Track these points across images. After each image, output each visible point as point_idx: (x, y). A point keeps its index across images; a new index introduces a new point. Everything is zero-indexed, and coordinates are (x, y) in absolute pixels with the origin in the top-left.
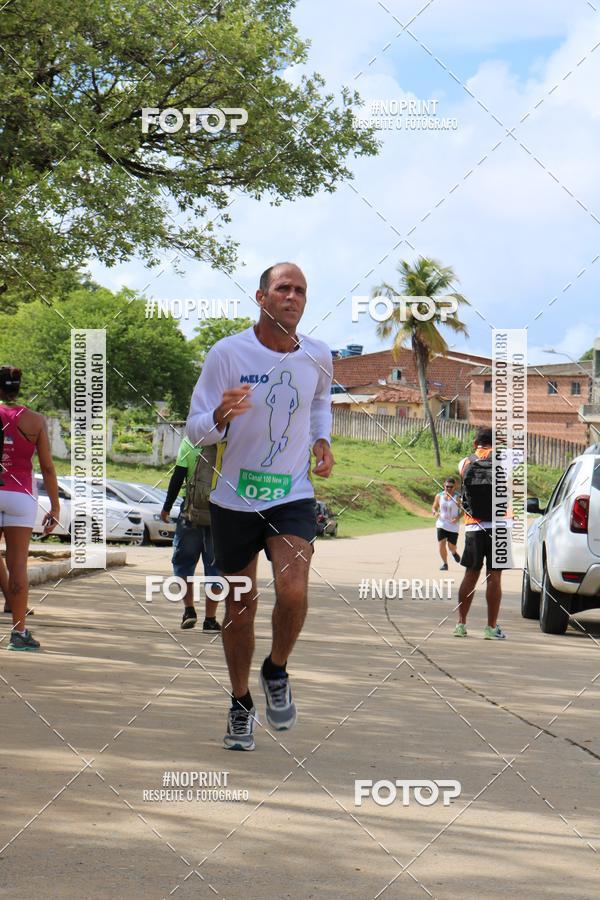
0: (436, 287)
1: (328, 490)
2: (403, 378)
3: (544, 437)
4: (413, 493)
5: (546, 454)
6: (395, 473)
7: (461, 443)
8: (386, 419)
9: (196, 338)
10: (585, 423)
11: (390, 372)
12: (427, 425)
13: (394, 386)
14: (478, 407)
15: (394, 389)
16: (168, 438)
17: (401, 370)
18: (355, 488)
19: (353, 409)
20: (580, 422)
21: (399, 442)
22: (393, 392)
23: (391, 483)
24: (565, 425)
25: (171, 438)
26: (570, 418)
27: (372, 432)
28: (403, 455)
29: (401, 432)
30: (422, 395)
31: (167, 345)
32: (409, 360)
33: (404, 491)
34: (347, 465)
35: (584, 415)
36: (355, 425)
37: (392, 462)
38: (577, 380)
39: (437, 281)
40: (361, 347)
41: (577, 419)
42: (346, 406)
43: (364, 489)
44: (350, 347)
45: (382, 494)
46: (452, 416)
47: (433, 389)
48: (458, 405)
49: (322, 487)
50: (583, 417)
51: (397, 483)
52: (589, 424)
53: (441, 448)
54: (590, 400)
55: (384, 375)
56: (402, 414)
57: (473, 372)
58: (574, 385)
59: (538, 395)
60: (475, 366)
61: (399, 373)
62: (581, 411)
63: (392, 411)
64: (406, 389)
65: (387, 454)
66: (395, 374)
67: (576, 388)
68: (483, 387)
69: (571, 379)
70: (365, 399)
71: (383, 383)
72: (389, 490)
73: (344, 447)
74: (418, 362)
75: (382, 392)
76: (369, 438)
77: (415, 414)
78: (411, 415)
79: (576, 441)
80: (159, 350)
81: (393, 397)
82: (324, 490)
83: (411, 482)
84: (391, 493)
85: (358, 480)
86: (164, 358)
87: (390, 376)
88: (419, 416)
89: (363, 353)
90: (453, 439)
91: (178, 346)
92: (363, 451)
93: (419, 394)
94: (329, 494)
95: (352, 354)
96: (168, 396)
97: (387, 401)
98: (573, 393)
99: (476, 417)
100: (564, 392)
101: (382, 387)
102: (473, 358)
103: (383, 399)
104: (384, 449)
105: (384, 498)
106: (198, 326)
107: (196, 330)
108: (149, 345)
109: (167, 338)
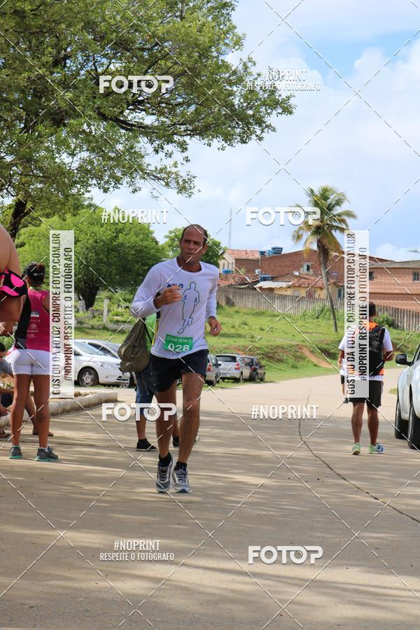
0: (333, 206)
1: (258, 349)
2: (311, 270)
3: (410, 311)
4: (318, 351)
5: (411, 323)
6: (306, 337)
8: (299, 299)
9: (166, 243)
11: (301, 266)
12: (328, 304)
13: (305, 276)
15: (304, 278)
17: (309, 264)
18: (277, 347)
19: (275, 292)
21: (310, 313)
22: (303, 280)
23: (303, 344)
27: (289, 308)
28: (311, 325)
29: (311, 308)
30: (324, 282)
31: (146, 247)
32: (315, 257)
33: (312, 349)
34: (272, 331)
36: (277, 304)
37: (303, 329)
39: (334, 202)
40: (282, 249)
42: (271, 290)
43: (283, 348)
44: (274, 249)
45: (296, 351)
47: (332, 277)
49: (254, 346)
51: (307, 344)
53: (338, 319)
55: (298, 268)
56: (310, 295)
59: (406, 282)
61: (308, 266)
63: (303, 293)
64: (313, 278)
65: (300, 323)
66: (306, 267)
70: (284, 285)
71: (297, 274)
72: (301, 348)
73: (269, 318)
74: (322, 259)
75: (296, 280)
76: (287, 312)
77: (319, 296)
78: (317, 296)
80: (141, 251)
81: (304, 283)
82: (256, 349)
83: (317, 343)
84: (303, 351)
85: (279, 342)
86: (144, 257)
87: (302, 269)
88: (322, 297)
89: (283, 253)
91: (153, 248)
92: (283, 321)
93: (322, 280)
94: (259, 352)
95: (275, 253)
97: (300, 286)
101: (296, 277)
103: (297, 285)
104: (298, 320)
105: (298, 354)
106: (168, 234)
107: (166, 237)
108: (133, 247)
109: (146, 242)
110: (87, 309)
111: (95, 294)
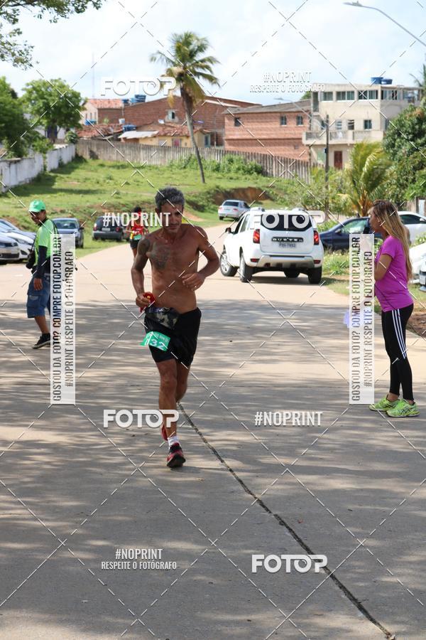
0: (196, 52)
2: (176, 118)
3: (278, 157)
7: (219, 164)
8: (165, 149)
9: (25, 96)
10: (308, 145)
11: (166, 114)
12: (194, 153)
13: (170, 124)
14: (231, 137)
15: (170, 126)
16: (6, 173)
17: (174, 112)
18: (144, 202)
19: (141, 142)
20: (303, 145)
21: (176, 162)
22: (169, 129)
24: (293, 148)
25: (8, 173)
26: (296, 142)
27: (156, 160)
28: (178, 176)
29: (176, 157)
30: (190, 130)
32: (179, 104)
34: (138, 185)
35: (307, 139)
36: (142, 154)
37: (169, 181)
38: (300, 115)
39: (196, 48)
40: (145, 96)
41: (301, 143)
42: (136, 140)
44: (137, 96)
46: (212, 144)
47: (199, 124)
48: (217, 135)
49: (120, 203)
50: (305, 142)
52: (310, 146)
53: (205, 169)
54: (310, 128)
55: (162, 117)
56: (176, 144)
57: (225, 112)
58: (298, 118)
59: (273, 126)
60: (227, 107)
61: (173, 114)
62: (304, 137)
63: (168, 142)
64: (178, 126)
65: (166, 175)
66: (170, 115)
67: (300, 120)
68: (234, 122)
69: (296, 114)
70: (149, 134)
71: (162, 122)
73: (135, 171)
74: (185, 106)
75: (161, 128)
76: (153, 163)
77: (186, 144)
78: (183, 145)
79: (301, 159)
81: (169, 132)
85: (145, 197)
87: (167, 117)
88: (188, 146)
89: (147, 101)
90: (214, 162)
91: (10, 103)
92: (150, 173)
93: (187, 129)
94: (125, 209)
95: (139, 101)
96: (5, 140)
97: (165, 135)
98: (298, 123)
99: (230, 144)
100: (292, 124)
101: (161, 125)
102: (225, 101)
103: (162, 134)
104: (164, 171)
106: (24, 87)
107: (23, 90)
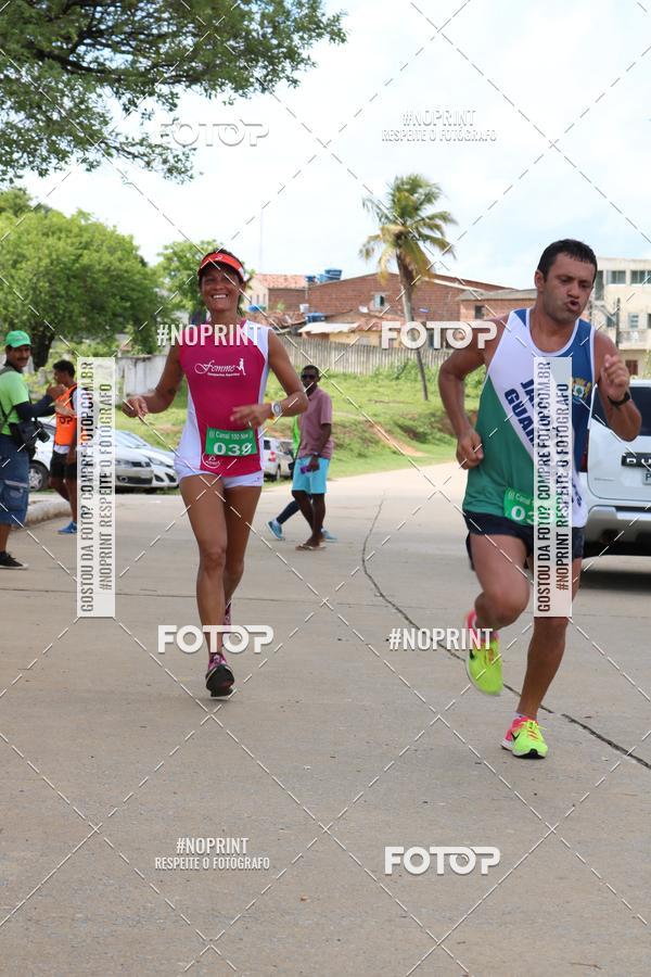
0: (421, 204)
2: (387, 307)
4: (399, 430)
6: (379, 408)
8: (368, 350)
9: (159, 264)
11: (372, 298)
12: (413, 358)
13: (377, 314)
15: (376, 317)
16: (130, 374)
17: (384, 295)
19: (331, 339)
21: (385, 370)
22: (374, 321)
23: (375, 419)
25: (133, 375)
27: (354, 365)
28: (387, 390)
29: (385, 362)
31: (126, 271)
32: (393, 284)
33: (388, 427)
36: (334, 356)
37: (375, 397)
39: (423, 197)
40: (340, 272)
42: (325, 336)
43: (344, 427)
44: (328, 272)
45: (364, 431)
47: (420, 316)
51: (381, 419)
53: (429, 380)
55: (367, 300)
60: (464, 290)
61: (382, 299)
63: (374, 340)
64: (389, 317)
65: (370, 387)
66: (378, 300)
68: (473, 313)
70: (345, 327)
71: (365, 310)
72: (372, 426)
74: (403, 288)
75: (363, 319)
76: (350, 370)
80: (119, 277)
81: (376, 325)
83: (396, 418)
84: (374, 430)
85: (339, 418)
86: (123, 286)
87: (372, 302)
89: (343, 278)
91: (139, 272)
93: (404, 321)
95: (331, 278)
96: (130, 328)
97: (369, 330)
101: (363, 315)
103: (365, 327)
104: (366, 382)
105: (367, 435)
106: (161, 250)
107: (159, 255)
108: (107, 271)
109: (126, 263)
110: (36, 370)
111: (49, 347)
